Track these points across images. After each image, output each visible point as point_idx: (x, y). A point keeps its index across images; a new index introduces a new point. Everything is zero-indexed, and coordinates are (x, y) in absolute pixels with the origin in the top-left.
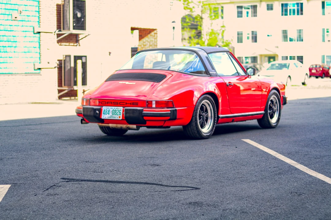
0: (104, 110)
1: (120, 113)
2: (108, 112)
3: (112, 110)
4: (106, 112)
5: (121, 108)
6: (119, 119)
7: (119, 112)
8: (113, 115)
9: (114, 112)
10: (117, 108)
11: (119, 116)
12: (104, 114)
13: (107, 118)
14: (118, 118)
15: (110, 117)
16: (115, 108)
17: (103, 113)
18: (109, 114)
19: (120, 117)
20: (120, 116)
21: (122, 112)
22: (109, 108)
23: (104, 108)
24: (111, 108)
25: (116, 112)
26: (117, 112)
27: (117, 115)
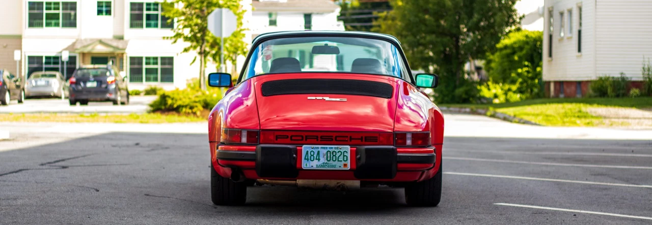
0: (307, 151)
1: (345, 157)
2: (315, 156)
3: (325, 151)
4: (311, 155)
5: (348, 148)
6: (343, 168)
7: (342, 155)
8: (327, 160)
9: (331, 156)
10: (337, 148)
11: (343, 162)
12: (308, 159)
13: (315, 167)
14: (342, 166)
15: (323, 166)
16: (332, 148)
17: (305, 159)
18: (319, 160)
19: (345, 165)
20: (346, 163)
21: (349, 155)
22: (318, 148)
23: (305, 148)
24: (323, 149)
25: (335, 155)
26: (337, 156)
27: (338, 161)
